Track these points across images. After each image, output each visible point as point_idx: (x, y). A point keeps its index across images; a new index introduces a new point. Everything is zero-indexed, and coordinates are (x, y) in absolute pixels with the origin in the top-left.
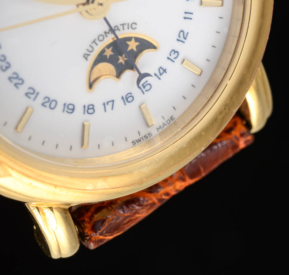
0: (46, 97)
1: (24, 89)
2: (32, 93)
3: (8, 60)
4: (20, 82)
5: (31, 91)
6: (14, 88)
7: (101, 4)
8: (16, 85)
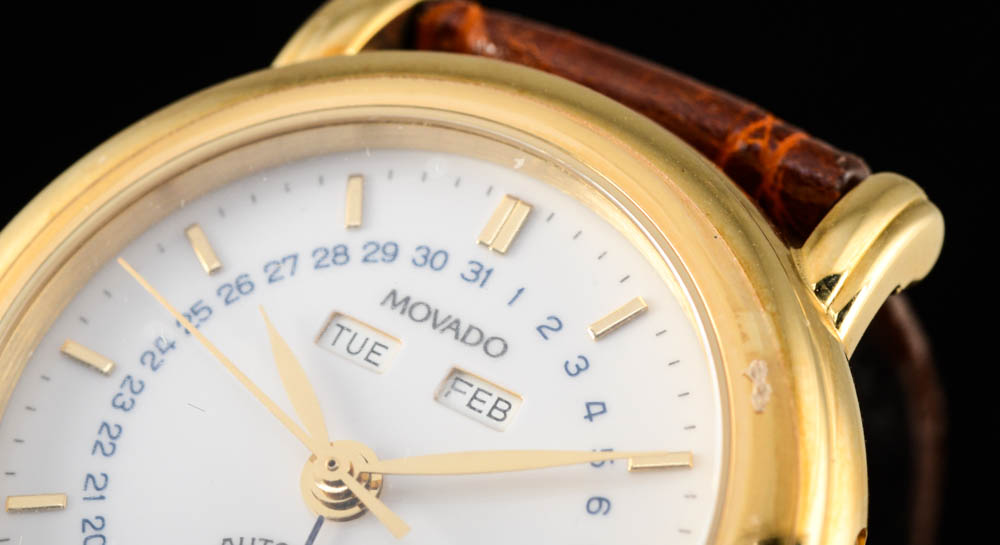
0: (102, 519)
1: (97, 465)
2: (97, 486)
3: (139, 399)
4: (108, 449)
5: (100, 482)
6: (91, 444)
7: (332, 463)
8: (98, 443)
